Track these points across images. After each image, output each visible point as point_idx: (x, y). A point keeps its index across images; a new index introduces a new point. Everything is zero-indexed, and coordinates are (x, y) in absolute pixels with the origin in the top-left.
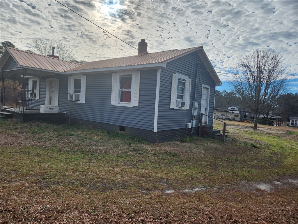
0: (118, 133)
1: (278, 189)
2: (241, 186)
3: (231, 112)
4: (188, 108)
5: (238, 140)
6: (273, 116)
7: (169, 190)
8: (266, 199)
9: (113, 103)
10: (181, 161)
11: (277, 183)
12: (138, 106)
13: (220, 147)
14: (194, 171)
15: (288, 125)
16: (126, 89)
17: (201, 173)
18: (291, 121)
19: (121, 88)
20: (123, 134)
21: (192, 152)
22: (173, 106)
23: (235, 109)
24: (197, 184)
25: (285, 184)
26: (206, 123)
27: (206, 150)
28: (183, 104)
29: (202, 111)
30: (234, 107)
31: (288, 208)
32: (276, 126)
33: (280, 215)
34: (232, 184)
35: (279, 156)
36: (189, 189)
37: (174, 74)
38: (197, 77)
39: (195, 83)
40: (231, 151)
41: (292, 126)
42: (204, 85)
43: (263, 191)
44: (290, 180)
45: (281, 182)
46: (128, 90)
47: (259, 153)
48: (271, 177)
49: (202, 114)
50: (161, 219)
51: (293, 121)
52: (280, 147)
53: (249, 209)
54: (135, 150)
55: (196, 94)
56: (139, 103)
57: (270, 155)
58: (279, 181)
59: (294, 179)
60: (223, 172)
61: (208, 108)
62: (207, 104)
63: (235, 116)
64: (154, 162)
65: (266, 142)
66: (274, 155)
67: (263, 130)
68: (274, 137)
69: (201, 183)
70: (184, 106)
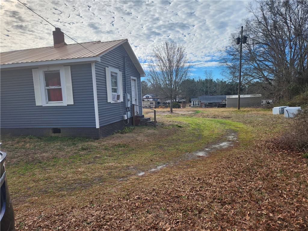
0: (51, 137)
1: (210, 153)
2: (187, 157)
3: (147, 100)
4: (122, 100)
5: (166, 124)
6: (180, 100)
7: (140, 173)
8: (207, 161)
9: (38, 103)
10: (133, 150)
11: (207, 149)
12: (73, 104)
13: (156, 132)
14: (149, 154)
15: (190, 106)
16: (55, 86)
17: (155, 155)
18: (192, 102)
19: (47, 85)
20: (58, 136)
21: (137, 140)
22: (110, 100)
23: (149, 97)
24: (157, 163)
25: (212, 149)
26: (137, 113)
27: (147, 136)
28: (118, 97)
29: (134, 103)
30: (148, 96)
31: (223, 163)
32: (183, 108)
33: (221, 168)
34: (181, 157)
35: (198, 131)
36: (155, 168)
37: (106, 68)
38: (126, 70)
39: (125, 76)
40: (166, 134)
41: (193, 107)
42: (132, 77)
43: (202, 157)
44: (213, 146)
45: (209, 148)
46: (56, 87)
47: (185, 132)
48: (201, 147)
49: (134, 105)
50: (151, 193)
51: (194, 102)
52: (196, 124)
53: (201, 170)
54: (83, 149)
55: (127, 86)
56: (74, 100)
57: (192, 131)
58: (208, 148)
59: (215, 144)
60: (169, 150)
61: (138, 99)
62: (136, 95)
63: (151, 103)
64: (110, 155)
65: (185, 122)
66: (195, 131)
67: (177, 113)
68: (188, 117)
69: (160, 162)
70: (119, 99)
